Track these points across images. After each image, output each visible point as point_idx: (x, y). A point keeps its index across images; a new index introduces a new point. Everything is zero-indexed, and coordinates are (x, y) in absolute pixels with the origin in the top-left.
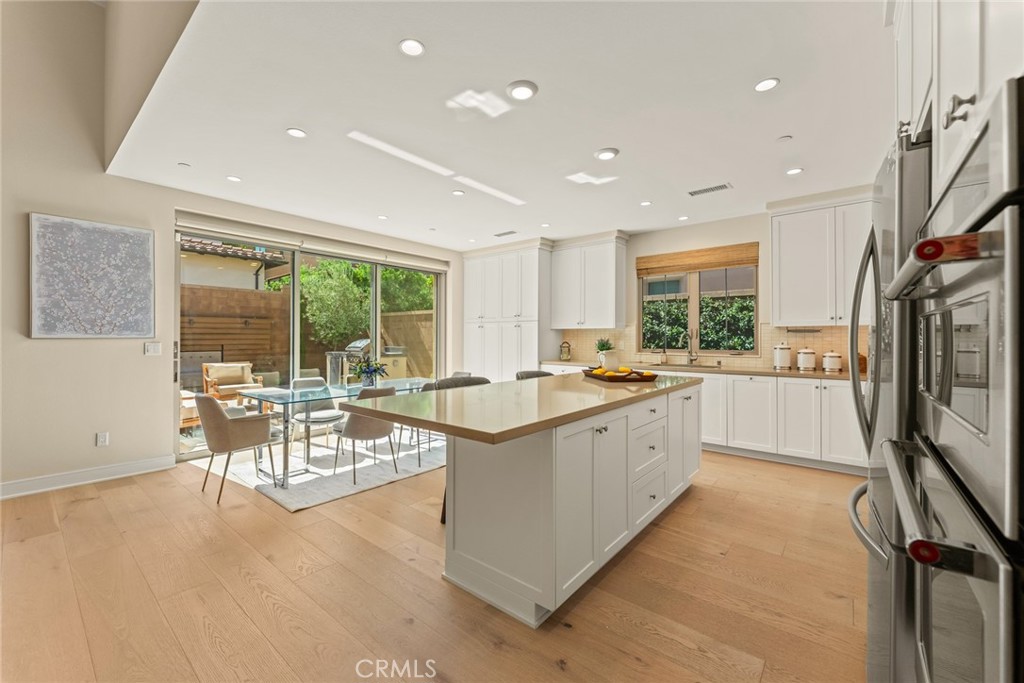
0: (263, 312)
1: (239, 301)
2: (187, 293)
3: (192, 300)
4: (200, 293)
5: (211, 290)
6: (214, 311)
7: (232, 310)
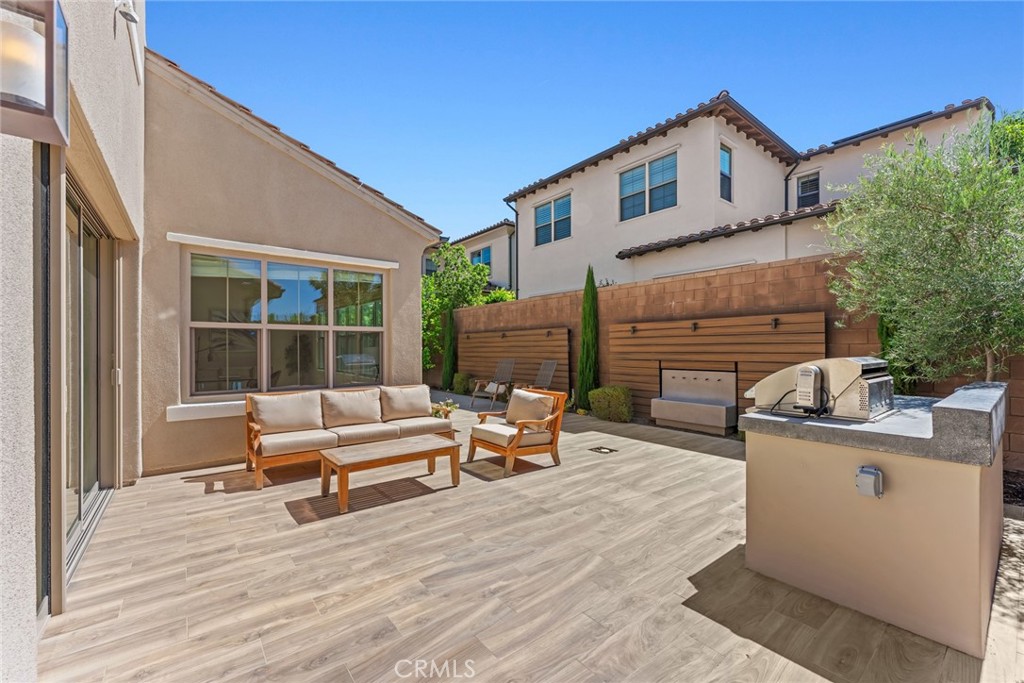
1: (774, 285)
2: (701, 286)
3: (706, 294)
4: (717, 283)
5: (730, 275)
6: (736, 307)
7: (762, 303)
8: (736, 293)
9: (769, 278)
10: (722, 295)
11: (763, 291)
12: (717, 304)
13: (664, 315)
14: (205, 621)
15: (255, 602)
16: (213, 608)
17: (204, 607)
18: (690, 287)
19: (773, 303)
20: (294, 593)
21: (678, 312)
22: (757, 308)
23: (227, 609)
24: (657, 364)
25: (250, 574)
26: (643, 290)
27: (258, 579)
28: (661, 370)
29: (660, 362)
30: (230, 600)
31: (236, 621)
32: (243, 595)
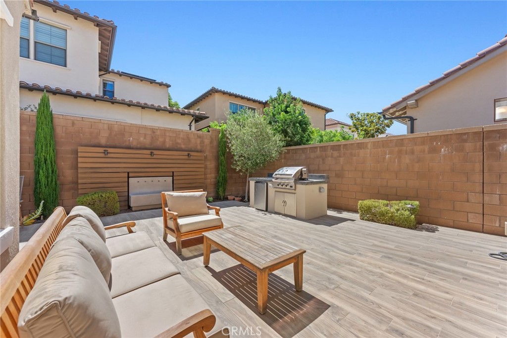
0: (199, 148)
1: (183, 139)
2: (149, 132)
3: (152, 137)
4: (158, 133)
5: (165, 131)
6: (168, 146)
7: (179, 146)
8: (167, 140)
9: (181, 136)
10: (161, 140)
11: (179, 141)
12: (158, 143)
13: (124, 145)
14: (442, 298)
15: (413, 289)
16: (435, 300)
17: (439, 304)
18: (142, 131)
19: (183, 146)
20: (394, 280)
21: (134, 144)
22: (176, 148)
23: (428, 295)
24: (126, 175)
25: (401, 301)
26: (106, 127)
27: (400, 296)
28: (128, 177)
29: (128, 173)
30: (424, 298)
31: (428, 289)
32: (415, 295)
